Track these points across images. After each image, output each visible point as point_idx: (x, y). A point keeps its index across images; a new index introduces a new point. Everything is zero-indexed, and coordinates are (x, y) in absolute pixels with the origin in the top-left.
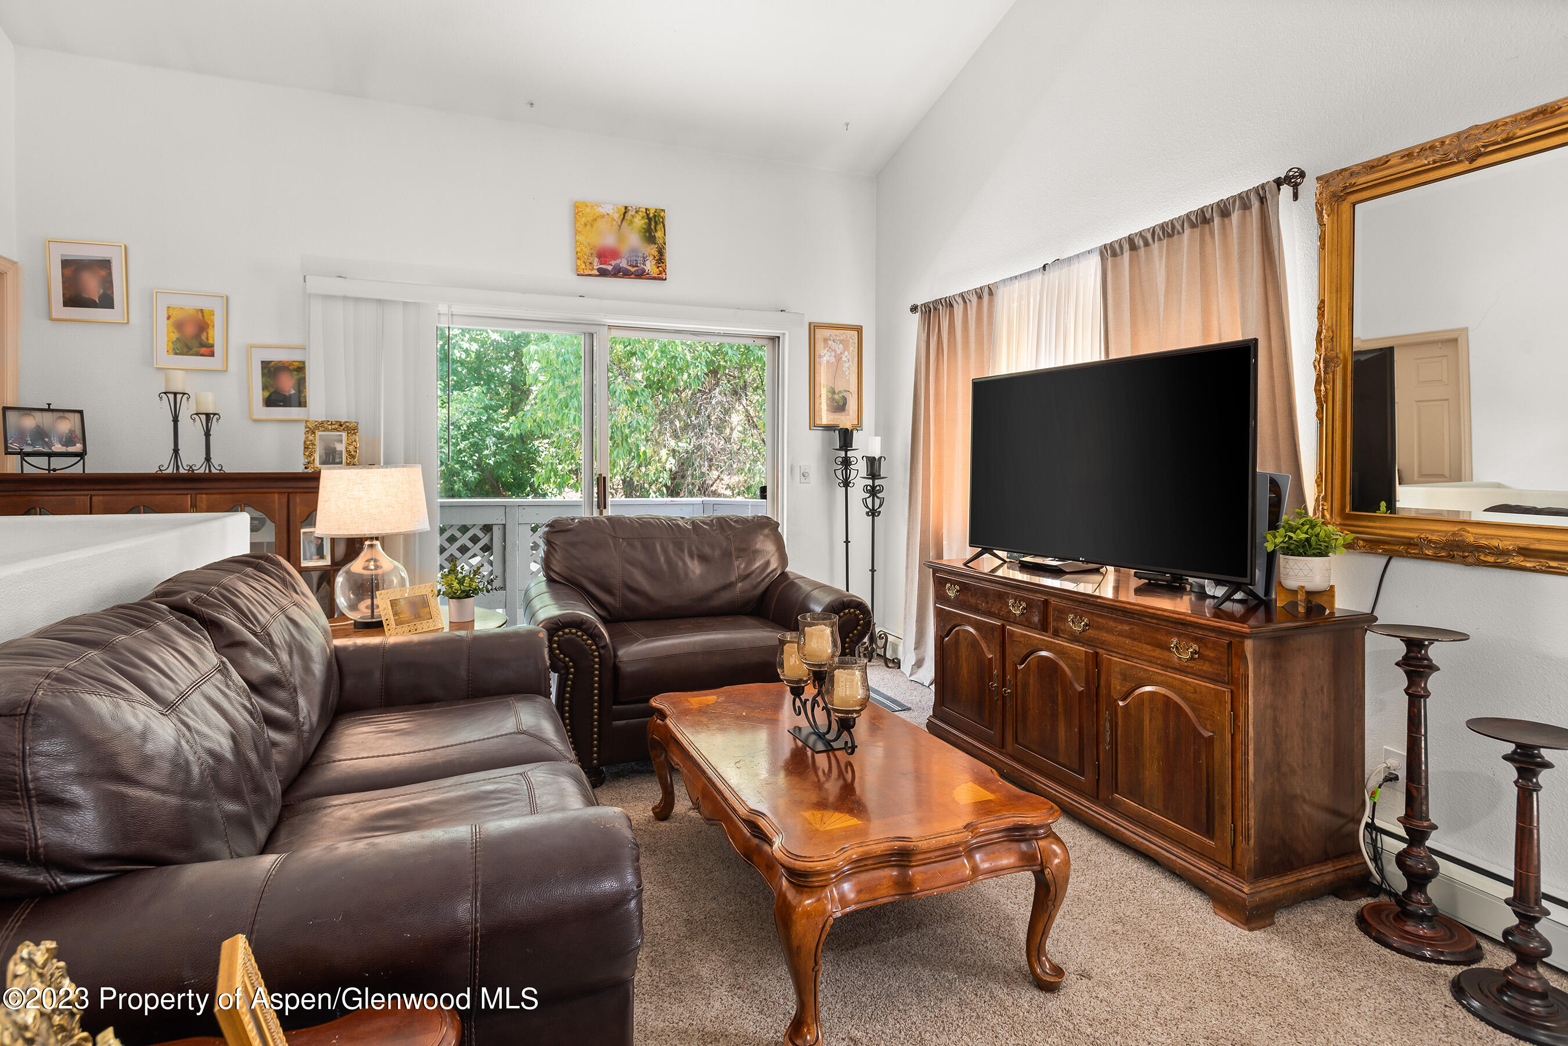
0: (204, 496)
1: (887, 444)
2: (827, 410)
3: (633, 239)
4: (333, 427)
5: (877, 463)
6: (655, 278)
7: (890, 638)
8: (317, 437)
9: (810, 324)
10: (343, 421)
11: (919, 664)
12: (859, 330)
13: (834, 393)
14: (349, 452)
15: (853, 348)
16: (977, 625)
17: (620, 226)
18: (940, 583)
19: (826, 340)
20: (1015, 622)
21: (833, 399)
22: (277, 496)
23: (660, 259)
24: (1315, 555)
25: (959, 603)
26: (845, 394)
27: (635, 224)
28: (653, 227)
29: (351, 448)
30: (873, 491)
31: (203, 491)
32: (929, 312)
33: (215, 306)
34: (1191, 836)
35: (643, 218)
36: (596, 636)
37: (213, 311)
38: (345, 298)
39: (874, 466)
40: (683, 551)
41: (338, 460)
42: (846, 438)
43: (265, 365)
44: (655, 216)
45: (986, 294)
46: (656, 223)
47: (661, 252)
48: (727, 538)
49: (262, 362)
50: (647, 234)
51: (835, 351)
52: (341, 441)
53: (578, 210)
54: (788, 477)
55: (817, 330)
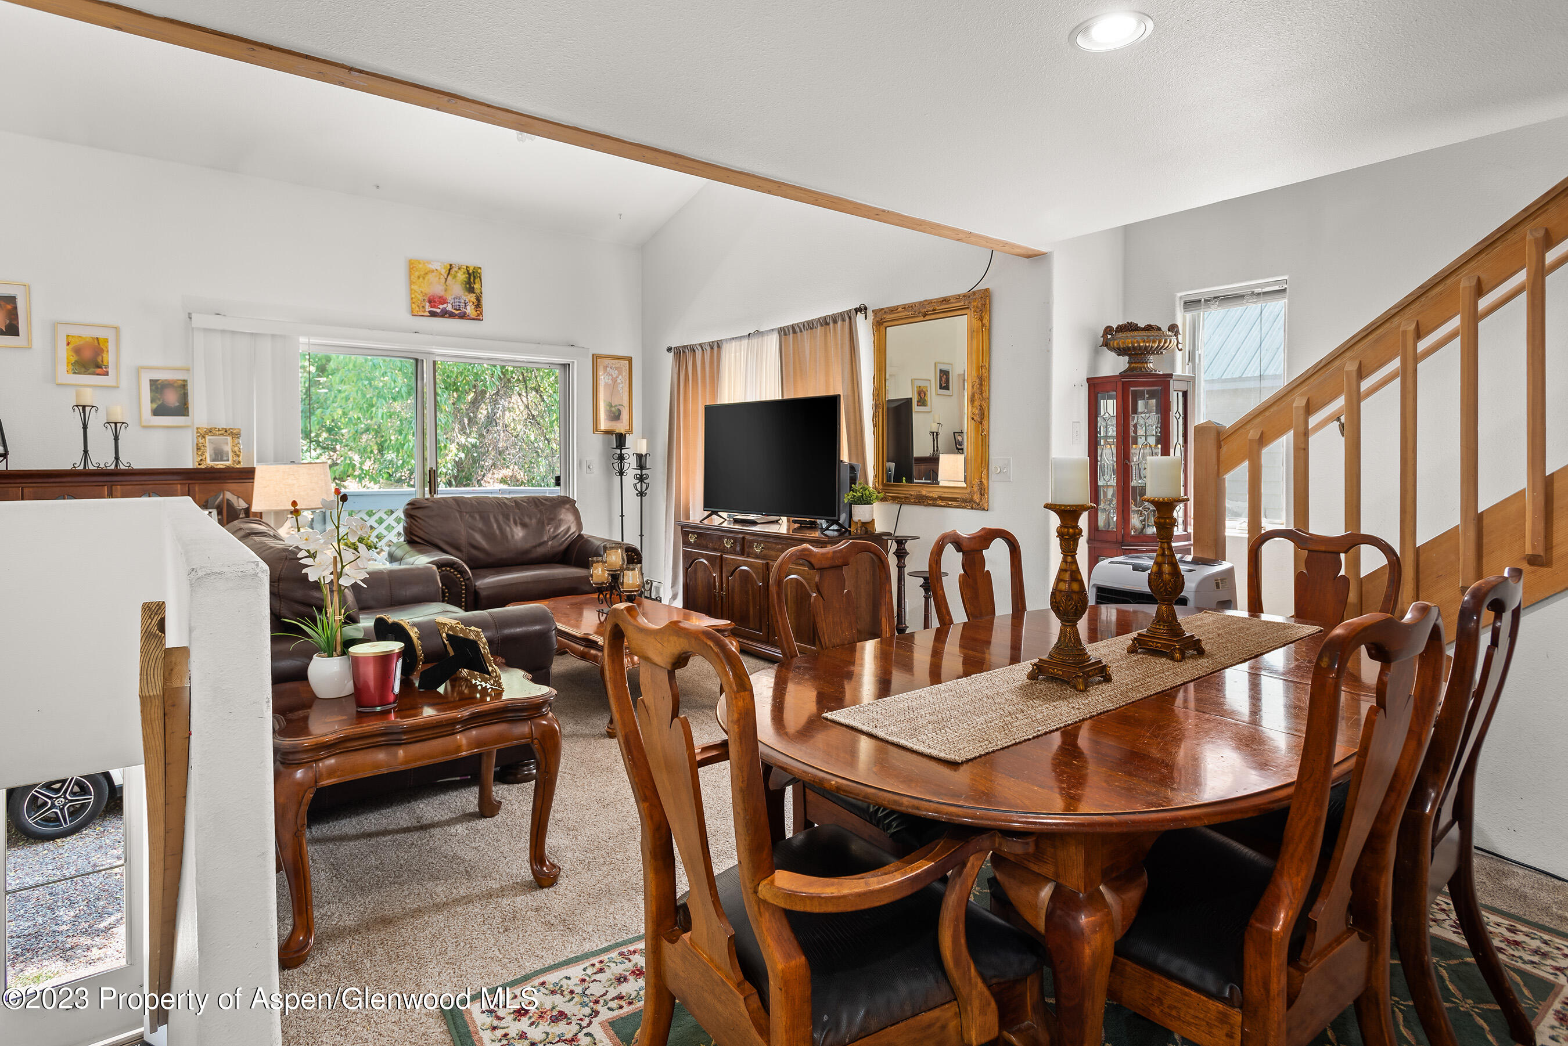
0: (119, 487)
1: (650, 445)
2: (605, 419)
3: (456, 290)
4: (220, 432)
5: (644, 458)
6: (474, 319)
7: (654, 584)
8: (207, 440)
9: (593, 355)
10: (228, 428)
11: (674, 597)
12: (630, 360)
13: (611, 406)
14: (234, 452)
15: (626, 374)
16: (707, 557)
17: (446, 279)
18: (685, 534)
19: (605, 368)
20: (727, 553)
21: (611, 411)
22: (179, 486)
23: (478, 305)
24: (865, 504)
25: (696, 545)
26: (619, 407)
27: (458, 278)
28: (472, 280)
29: (236, 449)
30: (641, 479)
31: (119, 483)
32: (680, 353)
33: (110, 335)
34: (807, 648)
35: (464, 273)
36: (462, 572)
37: (107, 339)
38: (223, 331)
39: (641, 461)
40: (509, 520)
41: (225, 458)
42: (621, 440)
43: (153, 382)
44: (473, 272)
45: (716, 346)
46: (474, 277)
47: (479, 299)
48: (541, 511)
49: (150, 380)
50: (468, 286)
51: (612, 375)
52: (227, 444)
53: (412, 266)
54: (577, 469)
55: (598, 360)
